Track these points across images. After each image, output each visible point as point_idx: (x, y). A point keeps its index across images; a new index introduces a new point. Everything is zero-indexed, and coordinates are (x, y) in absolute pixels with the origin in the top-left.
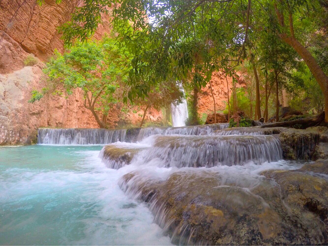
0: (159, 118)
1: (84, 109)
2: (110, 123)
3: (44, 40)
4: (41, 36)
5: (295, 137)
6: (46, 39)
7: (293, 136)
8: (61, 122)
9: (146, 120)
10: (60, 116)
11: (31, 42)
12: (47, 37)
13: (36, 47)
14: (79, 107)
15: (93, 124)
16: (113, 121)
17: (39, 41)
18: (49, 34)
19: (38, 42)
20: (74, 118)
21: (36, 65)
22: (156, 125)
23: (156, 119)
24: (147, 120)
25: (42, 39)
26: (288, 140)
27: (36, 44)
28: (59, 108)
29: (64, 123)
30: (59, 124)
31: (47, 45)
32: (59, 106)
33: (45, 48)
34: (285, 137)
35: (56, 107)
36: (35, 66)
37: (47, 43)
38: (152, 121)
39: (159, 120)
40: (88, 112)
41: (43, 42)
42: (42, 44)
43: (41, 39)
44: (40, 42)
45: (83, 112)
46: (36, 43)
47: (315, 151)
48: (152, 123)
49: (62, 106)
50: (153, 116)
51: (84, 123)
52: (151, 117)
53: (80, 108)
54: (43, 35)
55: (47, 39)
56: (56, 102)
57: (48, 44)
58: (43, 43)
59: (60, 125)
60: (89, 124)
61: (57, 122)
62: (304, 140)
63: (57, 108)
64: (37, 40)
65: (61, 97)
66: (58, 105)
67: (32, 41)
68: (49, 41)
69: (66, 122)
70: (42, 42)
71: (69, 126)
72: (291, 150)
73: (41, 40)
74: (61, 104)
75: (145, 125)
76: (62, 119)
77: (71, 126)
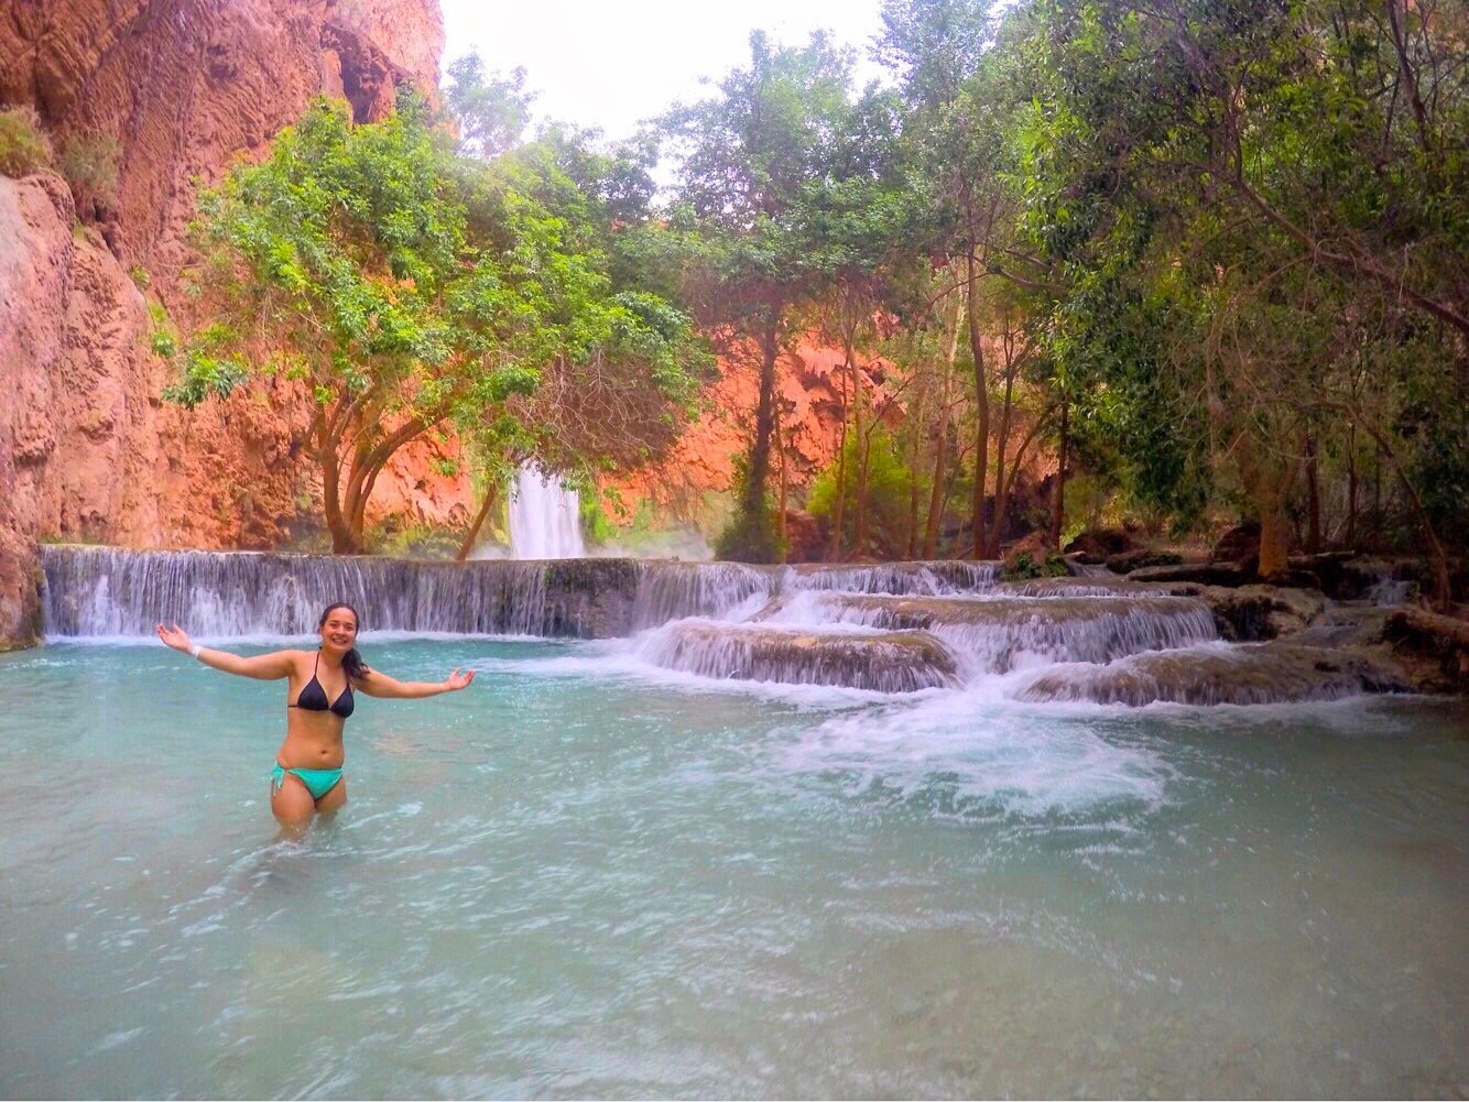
0: (457, 512)
1: (178, 447)
2: (264, 523)
3: (78, 45)
4: (68, 20)
5: (1235, 602)
6: (88, 43)
7: (1230, 600)
8: (101, 512)
9: (403, 515)
10: (99, 479)
11: (17, 42)
12: (92, 36)
13: (29, 75)
14: (160, 435)
15: (202, 526)
16: (275, 515)
17: (58, 44)
18: (107, 22)
19: (52, 49)
20: (145, 493)
21: (34, 178)
22: (445, 540)
23: (447, 514)
24: (407, 517)
25: (71, 42)
26: (1221, 606)
27: (36, 59)
28: (93, 435)
29: (111, 520)
30: (91, 524)
31: (85, 76)
32: (97, 425)
33: (71, 90)
34: (1215, 600)
35: (82, 429)
36: (33, 184)
37: (87, 66)
38: (428, 523)
39: (455, 517)
40: (188, 464)
41: (74, 55)
42: (63, 67)
43: (69, 36)
44: (55, 54)
45: (173, 462)
46: (37, 50)
47: (1266, 625)
48: (427, 529)
49: (109, 426)
50: (432, 498)
51: (173, 520)
52: (426, 504)
53: (165, 439)
54: (78, 20)
55: (93, 43)
56: (82, 401)
57: (88, 72)
58: (71, 62)
59: (94, 530)
60: (191, 526)
61: (86, 512)
62: (1250, 606)
63: (84, 438)
64: (46, 37)
65: (102, 378)
66: (89, 420)
67: (21, 33)
68: (95, 56)
69: (118, 513)
70: (67, 56)
71: (130, 536)
72: (1228, 623)
73: (66, 44)
74: (105, 414)
75: (398, 539)
76: (105, 499)
77: (137, 533)
